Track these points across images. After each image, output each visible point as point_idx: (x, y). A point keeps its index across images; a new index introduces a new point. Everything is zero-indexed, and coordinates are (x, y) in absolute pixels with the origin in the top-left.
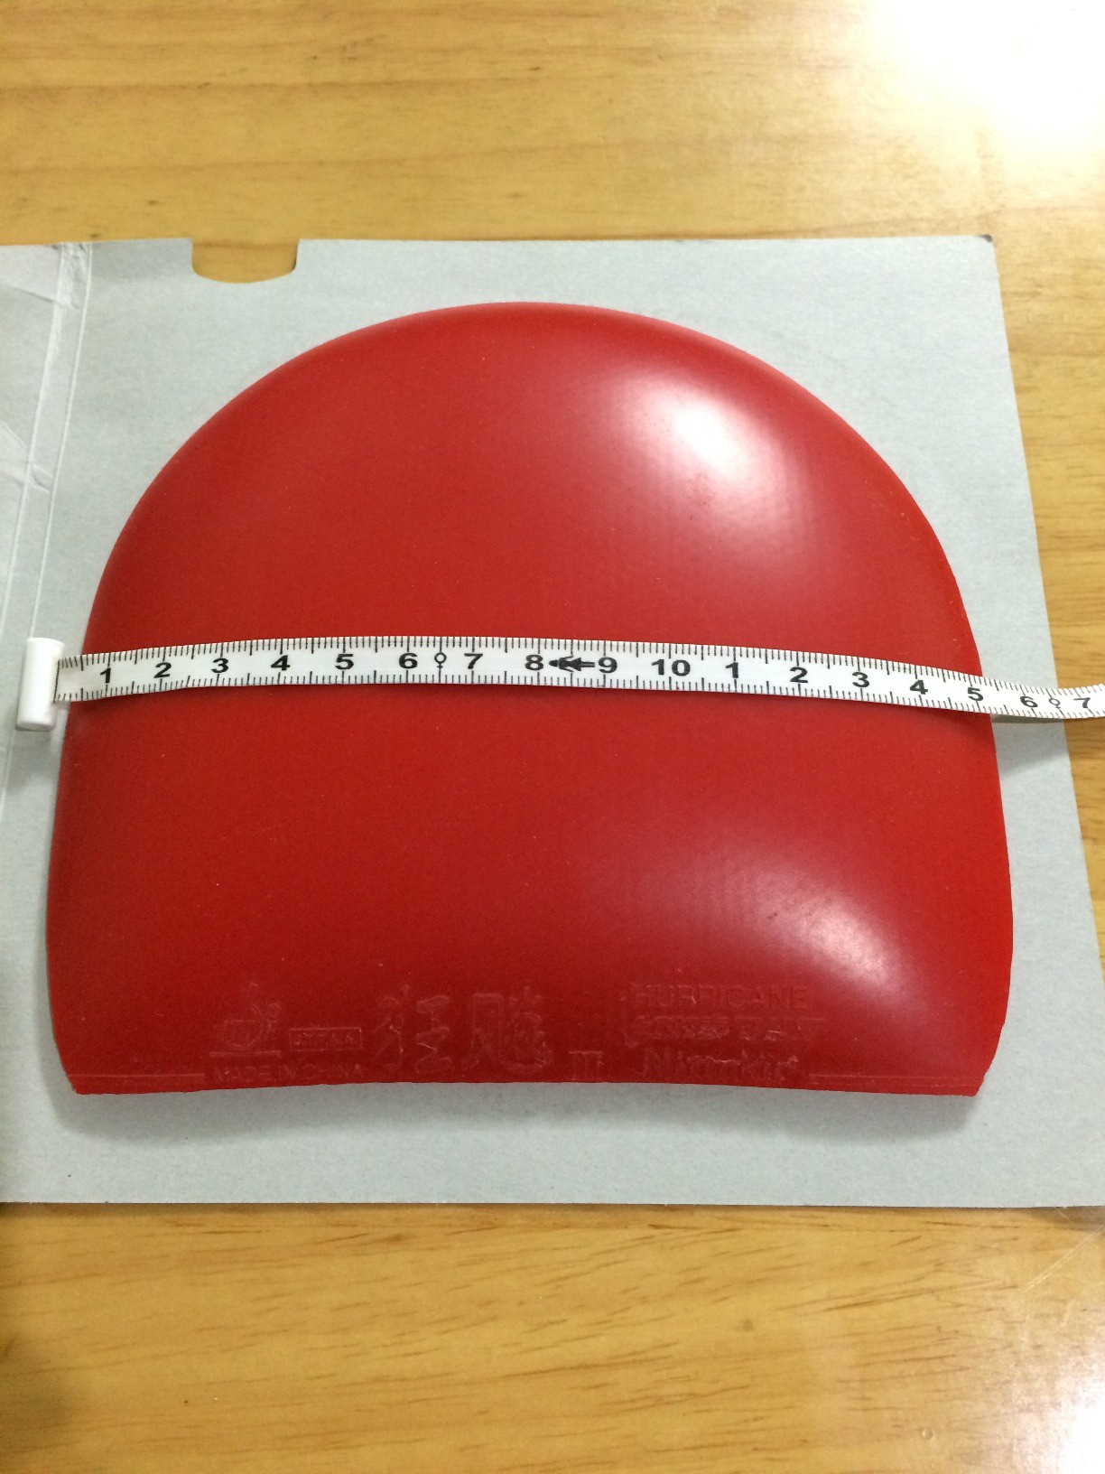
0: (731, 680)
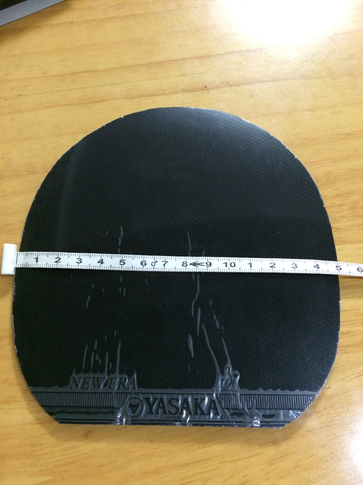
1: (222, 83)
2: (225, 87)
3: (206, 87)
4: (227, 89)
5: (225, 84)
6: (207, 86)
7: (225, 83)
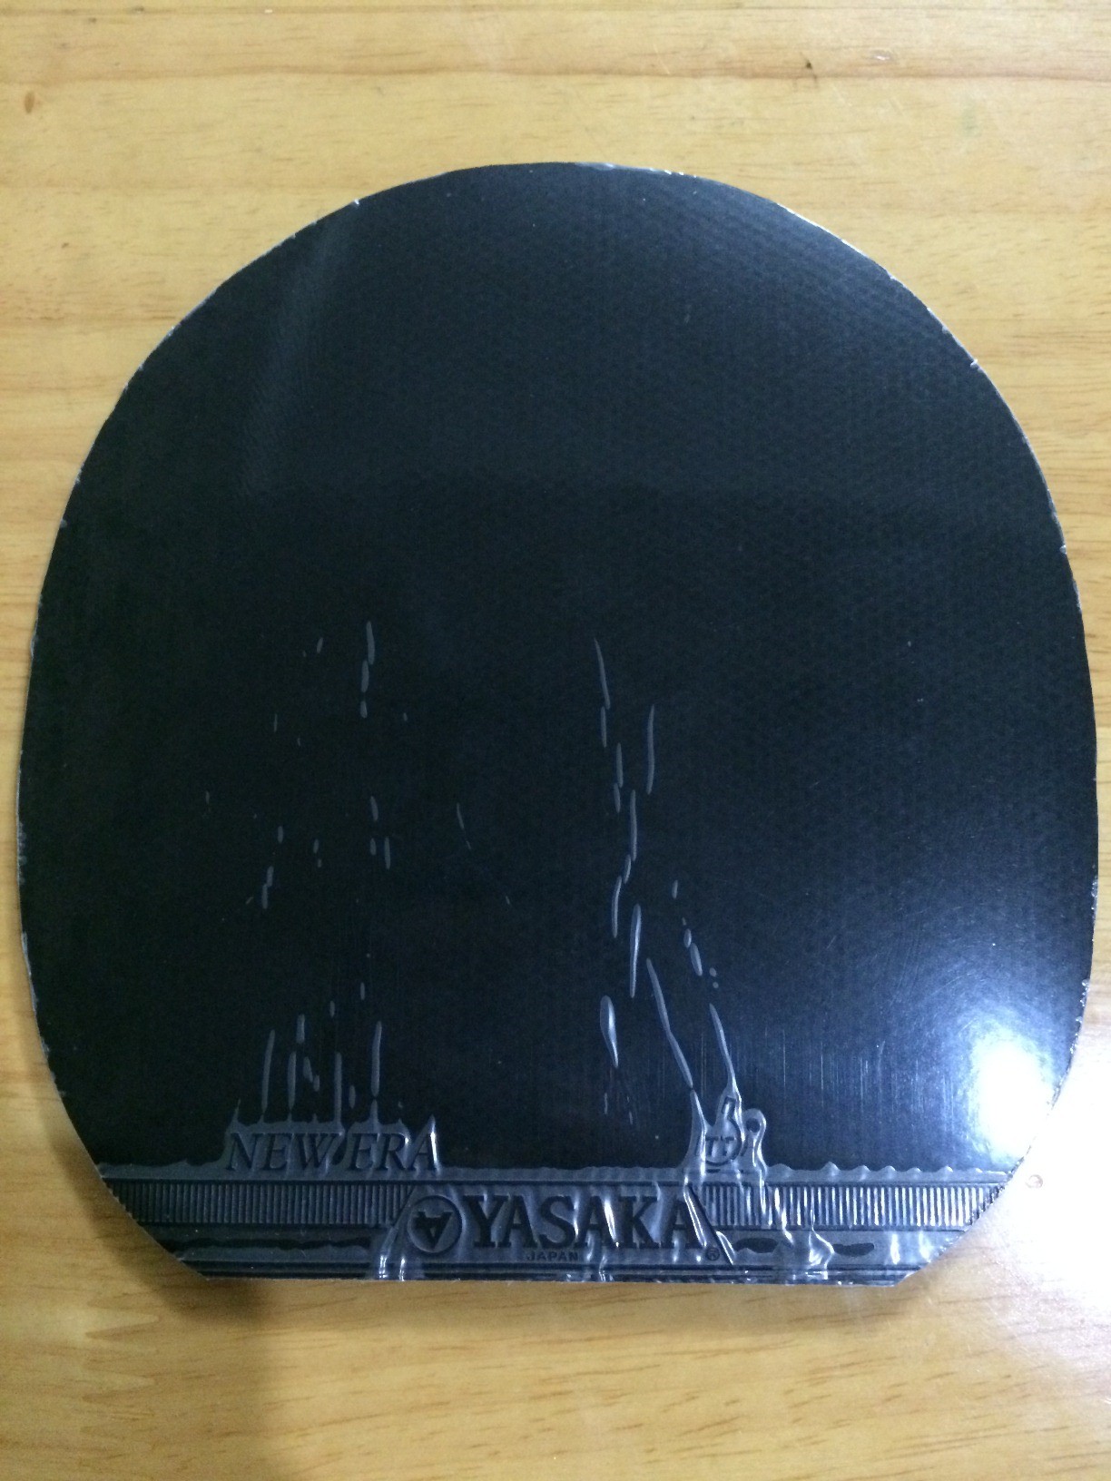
1: (872, 58)
2: (879, 76)
3: (809, 66)
4: (886, 84)
5: (879, 63)
6: (813, 63)
7: (879, 57)
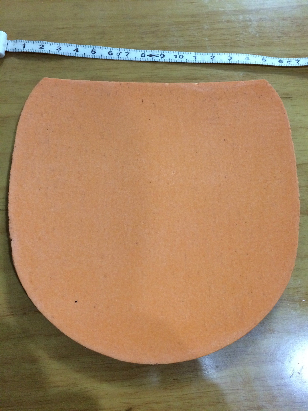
0: (194, 60)
